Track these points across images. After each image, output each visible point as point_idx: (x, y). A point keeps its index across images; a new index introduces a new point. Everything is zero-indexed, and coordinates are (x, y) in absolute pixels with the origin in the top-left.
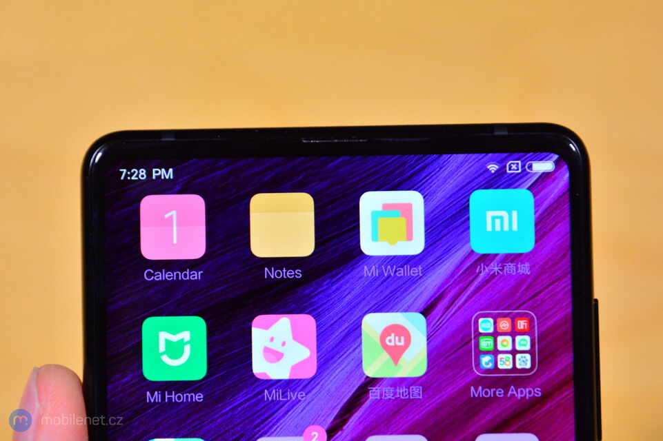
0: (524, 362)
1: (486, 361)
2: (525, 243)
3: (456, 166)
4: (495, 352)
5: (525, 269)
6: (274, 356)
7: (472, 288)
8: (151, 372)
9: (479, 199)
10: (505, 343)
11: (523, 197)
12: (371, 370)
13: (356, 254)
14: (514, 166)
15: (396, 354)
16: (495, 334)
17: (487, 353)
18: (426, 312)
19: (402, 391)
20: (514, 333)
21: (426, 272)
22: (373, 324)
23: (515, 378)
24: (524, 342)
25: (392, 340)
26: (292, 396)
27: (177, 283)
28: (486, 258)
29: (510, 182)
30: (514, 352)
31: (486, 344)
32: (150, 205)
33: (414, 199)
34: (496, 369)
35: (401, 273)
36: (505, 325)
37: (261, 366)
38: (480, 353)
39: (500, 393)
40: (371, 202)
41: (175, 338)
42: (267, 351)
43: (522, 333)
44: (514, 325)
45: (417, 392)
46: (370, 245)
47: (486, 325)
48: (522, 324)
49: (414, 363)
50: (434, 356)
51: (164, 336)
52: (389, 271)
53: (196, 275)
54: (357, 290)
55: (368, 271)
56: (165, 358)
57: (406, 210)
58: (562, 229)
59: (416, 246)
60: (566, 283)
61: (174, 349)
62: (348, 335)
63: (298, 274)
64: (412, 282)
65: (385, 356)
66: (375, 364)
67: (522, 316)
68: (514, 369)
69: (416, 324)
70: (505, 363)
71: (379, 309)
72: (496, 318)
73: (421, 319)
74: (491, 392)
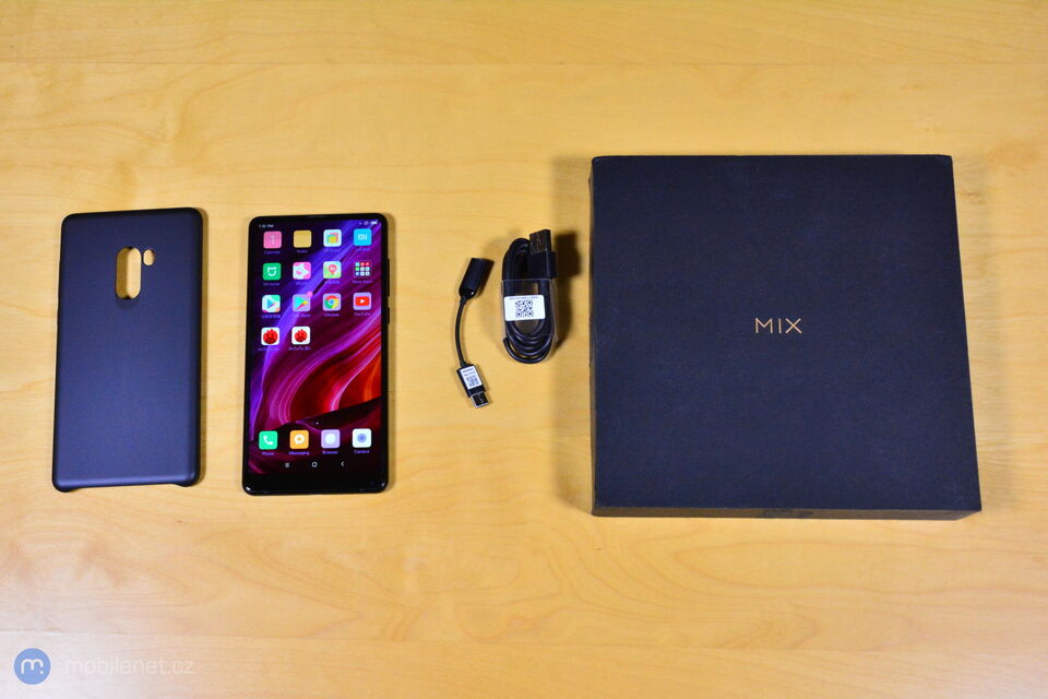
0: (368, 274)
1: (357, 274)
2: (369, 243)
3: (350, 223)
4: (360, 271)
5: (368, 249)
6: (299, 273)
7: (354, 255)
8: (265, 278)
9: (356, 231)
10: (362, 269)
11: (369, 231)
12: (325, 277)
13: (322, 247)
14: (366, 223)
15: (332, 272)
16: (360, 267)
17: (357, 272)
18: (341, 261)
19: (334, 282)
20: (365, 266)
21: (341, 251)
22: (327, 264)
23: (365, 278)
24: (368, 269)
25: (332, 269)
26: (304, 284)
27: (273, 255)
28: (358, 247)
29: (366, 227)
30: (365, 271)
31: (357, 269)
32: (266, 234)
33: (339, 232)
34: (360, 276)
35: (335, 251)
36: (363, 264)
37: (295, 276)
38: (355, 272)
39: (361, 282)
40: (327, 233)
41: (272, 269)
42: (297, 272)
43: (367, 266)
44: (365, 264)
45: (338, 282)
46: (326, 244)
47: (357, 264)
48: (367, 264)
49: (338, 274)
50: (343, 273)
51: (269, 268)
52: (331, 251)
54: (322, 256)
55: (325, 251)
56: (269, 274)
57: (336, 235)
58: (379, 239)
59: (339, 244)
60: (380, 253)
61: (272, 272)
62: (320, 267)
63: (307, 252)
64: (337, 253)
65: (330, 273)
66: (327, 275)
67: (367, 262)
68: (365, 276)
69: (338, 264)
70: (362, 274)
71: (328, 260)
72: (360, 262)
73: (340, 263)
74: (358, 282)
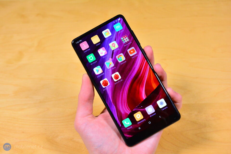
0: (128, 40)
1: (124, 42)
3: (110, 24)
4: (125, 41)
5: (123, 31)
6: (102, 53)
7: (119, 36)
8: (90, 62)
10: (125, 39)
12: (113, 49)
13: (105, 39)
15: (114, 46)
16: (124, 39)
17: (124, 41)
18: (115, 40)
19: (117, 50)
20: (125, 38)
21: (113, 36)
22: (110, 45)
23: (128, 42)
24: (127, 38)
25: (113, 45)
26: (106, 56)
27: (88, 51)
30: (126, 40)
31: (123, 40)
34: (125, 42)
35: (110, 38)
36: (124, 37)
37: (101, 55)
38: (123, 42)
39: (127, 45)
41: (91, 57)
42: (101, 53)
43: (126, 37)
44: (125, 37)
45: (119, 49)
46: (106, 37)
47: (122, 38)
48: (126, 36)
49: (117, 46)
50: (118, 44)
51: (89, 57)
52: (109, 38)
53: (89, 49)
54: (107, 42)
55: (107, 39)
56: (91, 60)
58: (125, 25)
59: (110, 34)
60: (128, 30)
61: (91, 58)
62: (108, 47)
63: (100, 44)
64: (112, 38)
65: (113, 47)
66: (113, 48)
67: (125, 36)
68: (127, 41)
70: (126, 41)
72: (123, 37)
73: (115, 41)
74: (126, 45)
